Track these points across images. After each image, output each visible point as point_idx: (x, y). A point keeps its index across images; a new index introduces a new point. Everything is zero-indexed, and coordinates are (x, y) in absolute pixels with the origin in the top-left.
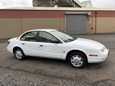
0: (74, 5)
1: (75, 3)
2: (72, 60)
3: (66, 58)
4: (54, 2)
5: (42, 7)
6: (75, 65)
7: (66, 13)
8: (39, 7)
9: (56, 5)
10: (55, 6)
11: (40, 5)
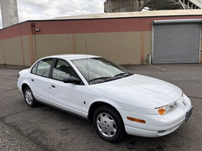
0: (183, 5)
2: (98, 121)
3: (88, 116)
4: (142, 2)
5: (119, 12)
6: (104, 134)
8: (113, 12)
11: (116, 9)
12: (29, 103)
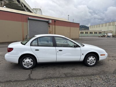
2: (88, 60)
6: (90, 64)
7: (29, 18)
9: (5, 6)
12: (27, 67)
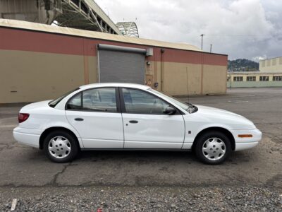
0: (101, 28)
1: (104, 24)
2: (204, 148)
3: (193, 146)
4: (51, 12)
6: (210, 159)
7: (100, 45)
9: (56, 20)
10: (52, 22)
11: (8, 14)
12: (58, 157)
